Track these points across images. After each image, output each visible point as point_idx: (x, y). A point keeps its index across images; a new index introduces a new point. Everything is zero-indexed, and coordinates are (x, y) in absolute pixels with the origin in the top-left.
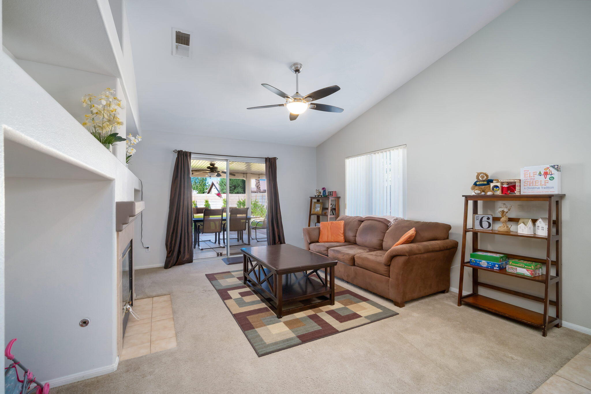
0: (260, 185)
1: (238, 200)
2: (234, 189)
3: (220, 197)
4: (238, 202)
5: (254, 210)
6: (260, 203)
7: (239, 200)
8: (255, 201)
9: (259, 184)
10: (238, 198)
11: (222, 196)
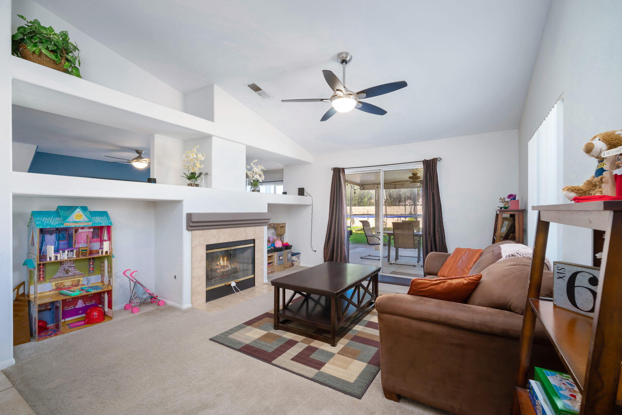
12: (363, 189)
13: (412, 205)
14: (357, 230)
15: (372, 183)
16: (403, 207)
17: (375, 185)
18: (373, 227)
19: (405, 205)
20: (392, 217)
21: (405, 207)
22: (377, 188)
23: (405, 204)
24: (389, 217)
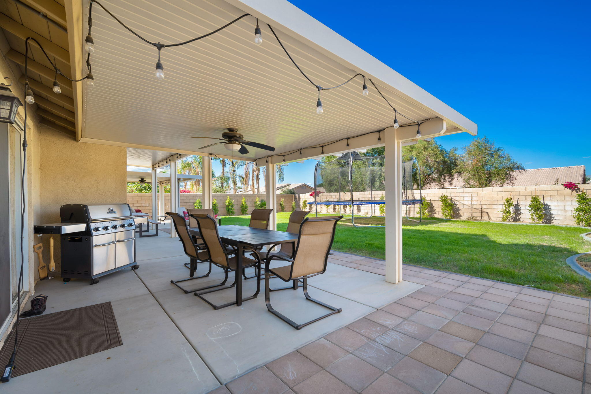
3: (575, 192)
11: (580, 189)
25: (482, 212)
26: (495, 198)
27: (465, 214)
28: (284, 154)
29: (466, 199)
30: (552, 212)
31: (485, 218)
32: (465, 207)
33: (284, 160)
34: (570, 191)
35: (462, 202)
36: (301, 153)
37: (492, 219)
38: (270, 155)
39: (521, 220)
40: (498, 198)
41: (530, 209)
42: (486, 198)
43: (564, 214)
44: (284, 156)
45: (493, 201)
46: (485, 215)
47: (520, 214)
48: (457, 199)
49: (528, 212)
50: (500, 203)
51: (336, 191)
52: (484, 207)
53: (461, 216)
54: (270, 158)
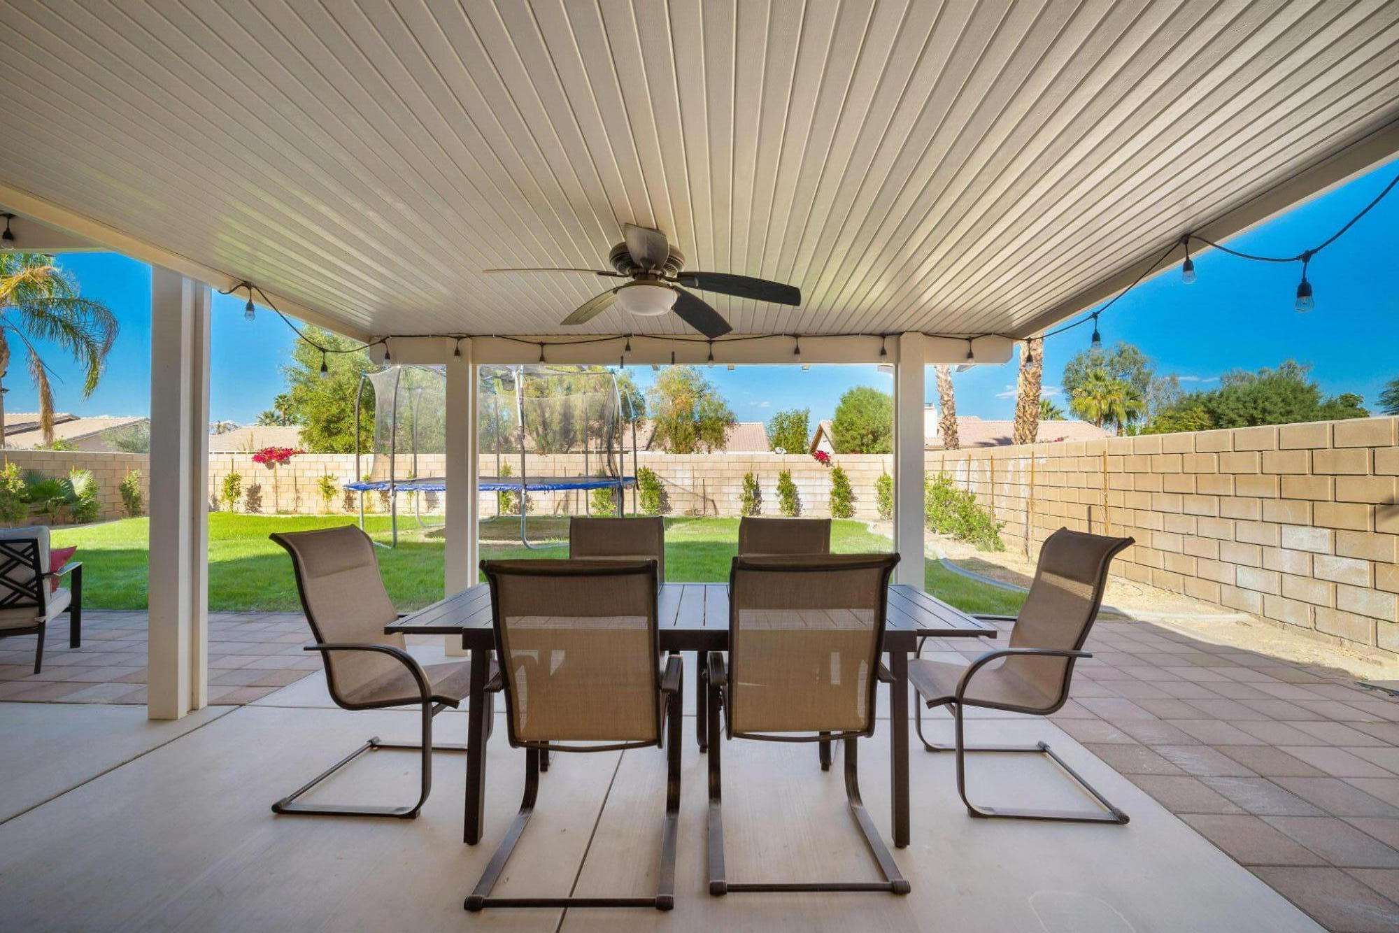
0: (955, 422)
1: (882, 474)
2: (875, 441)
3: (825, 465)
4: (881, 480)
5: (937, 509)
6: (962, 487)
7: (885, 474)
8: (941, 478)
9: (952, 420)
10: (879, 466)
11: (831, 461)
12: (387, 357)
13: (604, 452)
14: (433, 530)
15: (431, 332)
16: (581, 457)
17: (448, 339)
18: (492, 517)
19: (586, 452)
20: (545, 489)
21: (584, 455)
22: (457, 353)
23: (587, 448)
24: (535, 489)
25: (705, 499)
26: (726, 474)
27: (678, 505)
28: (544, 339)
29: (679, 474)
30: (799, 496)
31: (710, 511)
32: (678, 490)
33: (542, 359)
34: (820, 464)
35: (673, 481)
36: (628, 348)
37: (720, 511)
38: (473, 331)
39: (762, 511)
40: (730, 474)
41: (778, 492)
42: (713, 474)
43: (813, 499)
44: (542, 344)
45: (723, 479)
46: (710, 504)
47: (760, 502)
48: (664, 474)
49: (774, 498)
50: (735, 482)
51: (348, 449)
52: (709, 490)
53: (670, 509)
54: (468, 341)
